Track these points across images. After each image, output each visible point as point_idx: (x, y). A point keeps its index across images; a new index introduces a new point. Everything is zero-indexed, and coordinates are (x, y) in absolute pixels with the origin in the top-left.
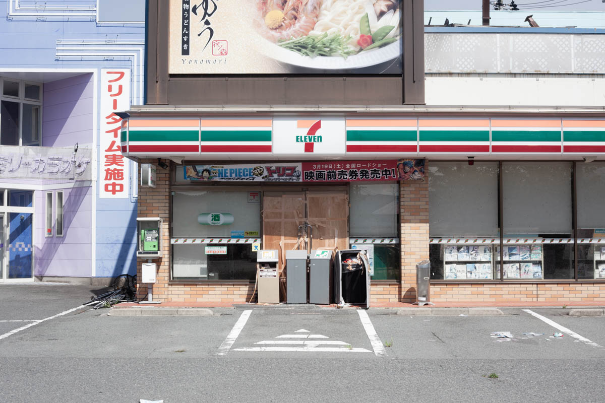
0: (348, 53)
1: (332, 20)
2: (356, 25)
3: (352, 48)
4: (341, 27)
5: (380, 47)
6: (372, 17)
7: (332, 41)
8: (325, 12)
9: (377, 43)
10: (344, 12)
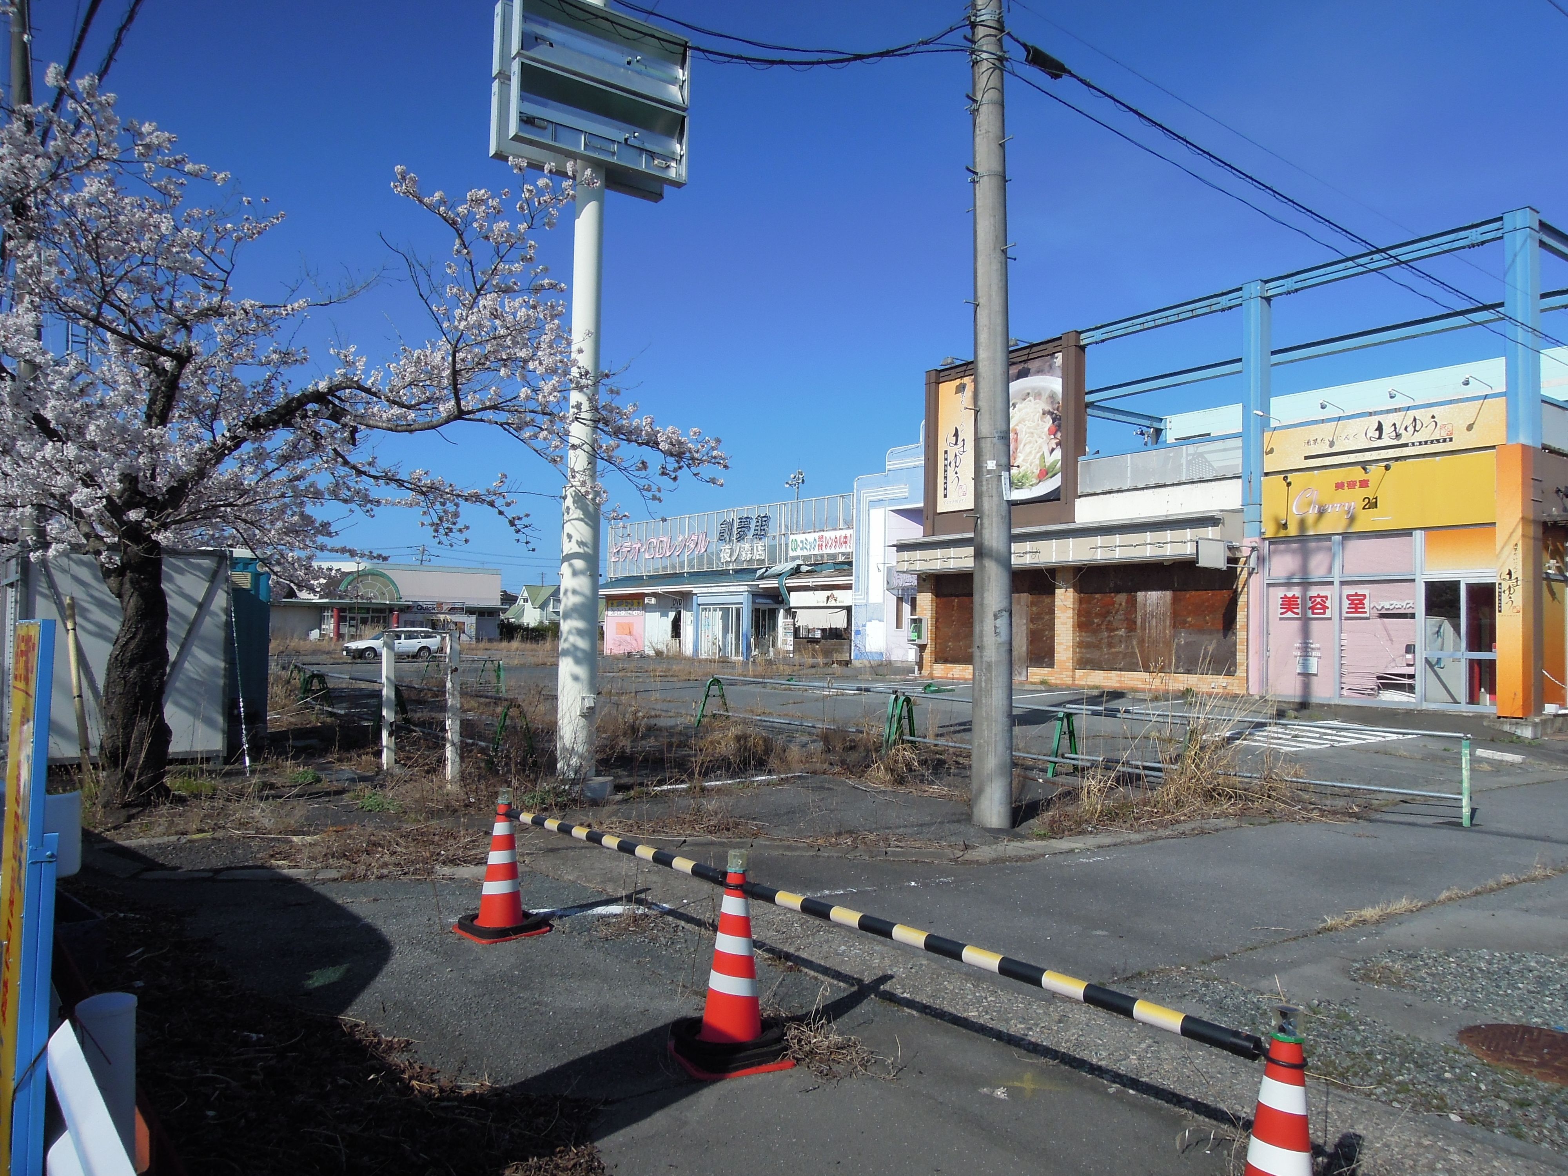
0: (1032, 485)
1: (1024, 460)
2: (1038, 462)
3: (1034, 481)
4: (1028, 465)
5: (1051, 477)
6: (1047, 454)
7: (1023, 476)
8: (1019, 454)
9: (1050, 475)
10: (1030, 452)
